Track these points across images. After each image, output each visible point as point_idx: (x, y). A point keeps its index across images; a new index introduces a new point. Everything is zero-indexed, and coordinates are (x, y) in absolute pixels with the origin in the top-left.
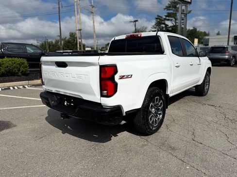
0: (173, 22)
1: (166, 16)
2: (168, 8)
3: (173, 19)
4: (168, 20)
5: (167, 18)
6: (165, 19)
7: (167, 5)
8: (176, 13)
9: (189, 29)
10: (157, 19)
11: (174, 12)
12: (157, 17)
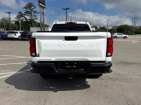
0: (30, 17)
1: (25, 13)
2: (25, 8)
3: (30, 15)
4: (27, 15)
5: (26, 14)
6: (24, 15)
7: (25, 6)
8: (31, 12)
9: (38, 22)
10: (19, 13)
11: (30, 11)
12: (19, 12)
